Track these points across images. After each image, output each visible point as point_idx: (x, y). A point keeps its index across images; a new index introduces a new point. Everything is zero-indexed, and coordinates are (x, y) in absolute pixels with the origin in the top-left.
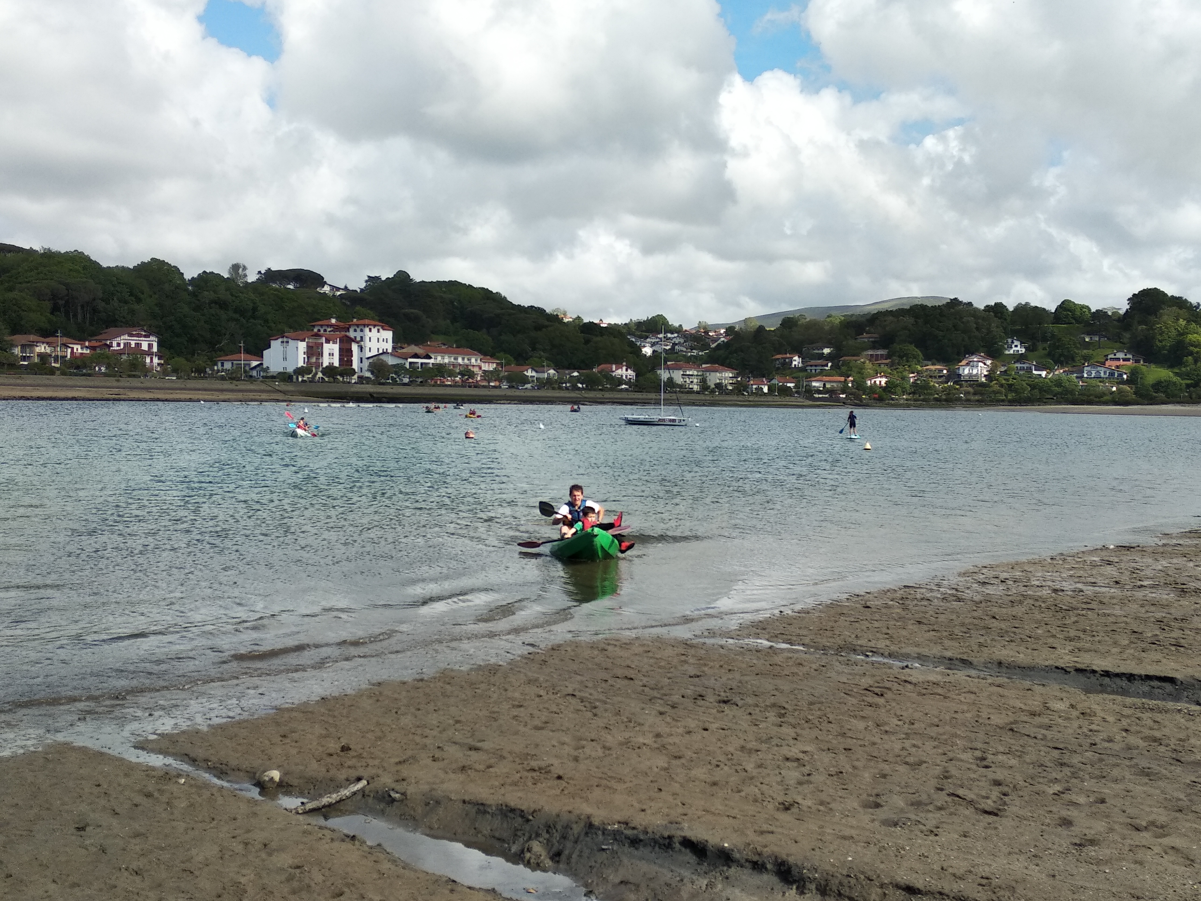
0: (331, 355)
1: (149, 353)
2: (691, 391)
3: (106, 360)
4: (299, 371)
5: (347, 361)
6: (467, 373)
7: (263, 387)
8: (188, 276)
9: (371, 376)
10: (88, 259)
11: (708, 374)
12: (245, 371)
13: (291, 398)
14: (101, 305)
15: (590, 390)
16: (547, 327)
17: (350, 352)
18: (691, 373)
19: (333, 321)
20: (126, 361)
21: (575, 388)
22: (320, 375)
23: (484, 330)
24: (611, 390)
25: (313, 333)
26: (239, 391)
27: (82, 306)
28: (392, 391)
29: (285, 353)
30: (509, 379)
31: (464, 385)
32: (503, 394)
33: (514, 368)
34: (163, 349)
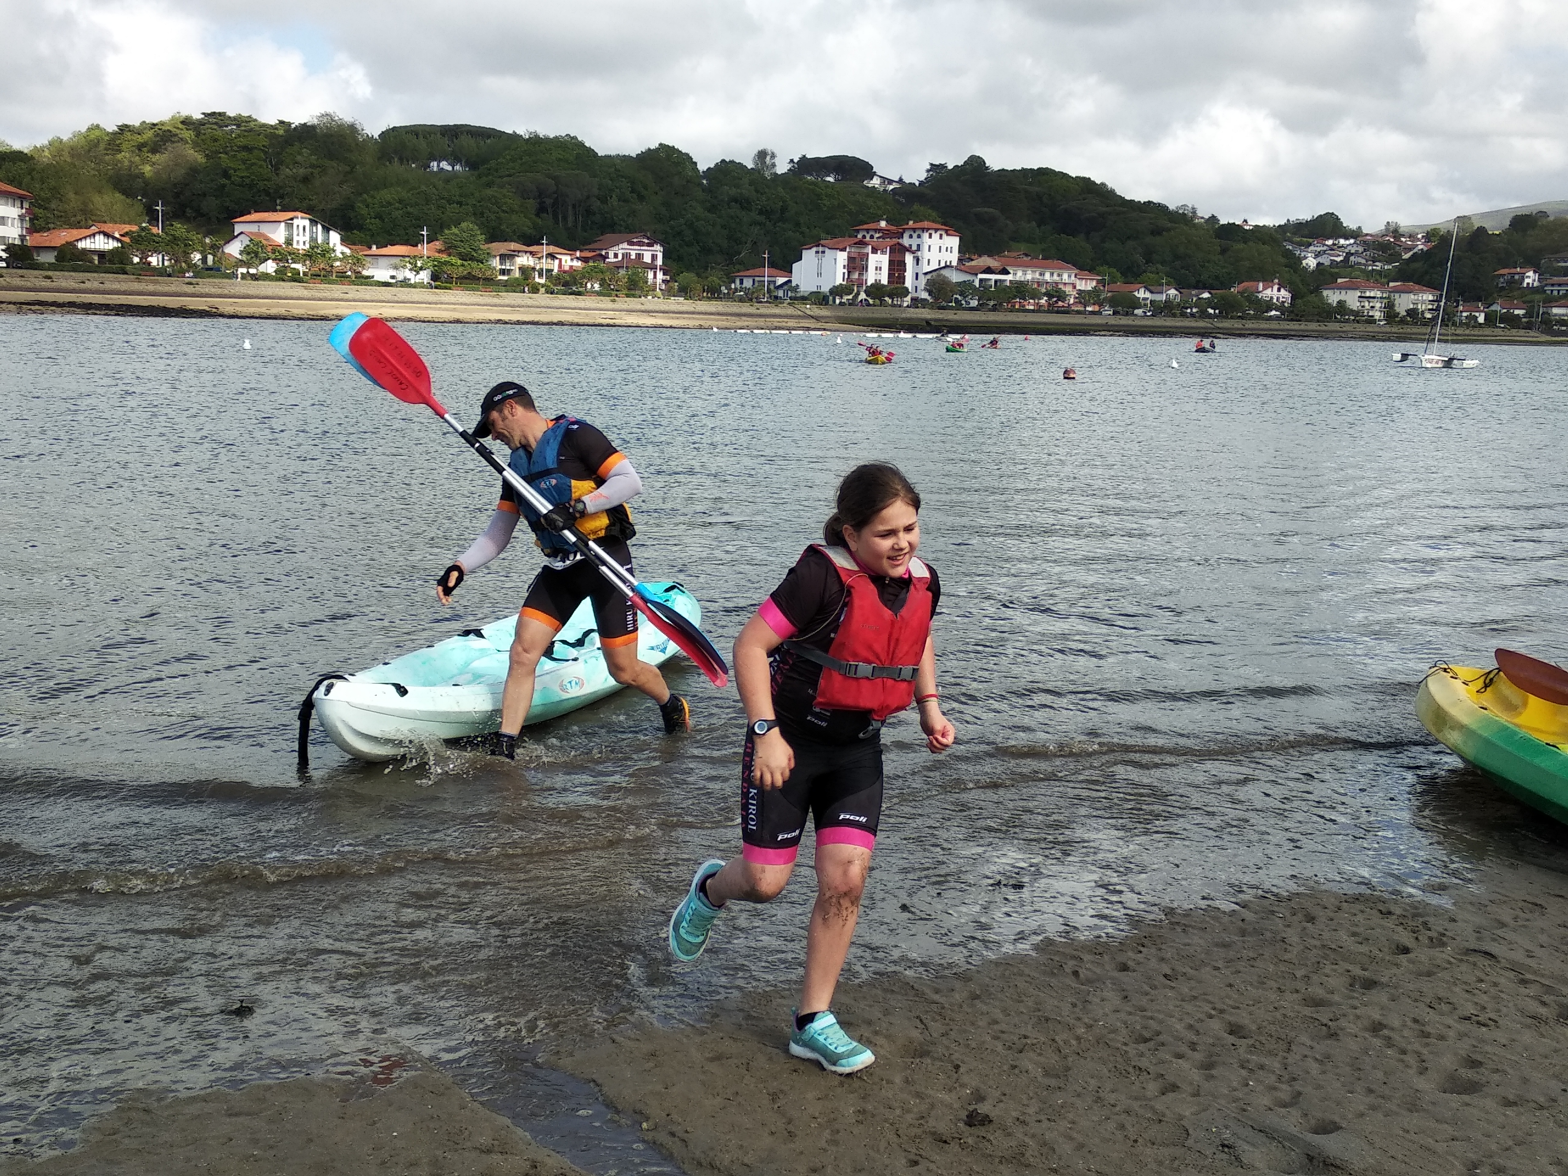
0: (878, 269)
1: (652, 267)
2: (1371, 321)
3: (601, 276)
4: (837, 291)
5: (899, 277)
6: (1055, 293)
7: (790, 311)
8: (702, 167)
9: (929, 298)
10: (581, 145)
11: (1397, 295)
13: (826, 325)
14: (596, 204)
15: (1227, 318)
16: (1169, 230)
17: (903, 264)
18: (1372, 294)
19: (883, 224)
20: (625, 276)
21: (1203, 315)
22: (863, 296)
23: (1082, 235)
24: (1255, 317)
25: (856, 240)
26: (761, 316)
27: (574, 206)
28: (956, 317)
29: (820, 266)
30: (1113, 302)
31: (1052, 309)
32: (1104, 322)
33: (1120, 286)
34: (669, 262)
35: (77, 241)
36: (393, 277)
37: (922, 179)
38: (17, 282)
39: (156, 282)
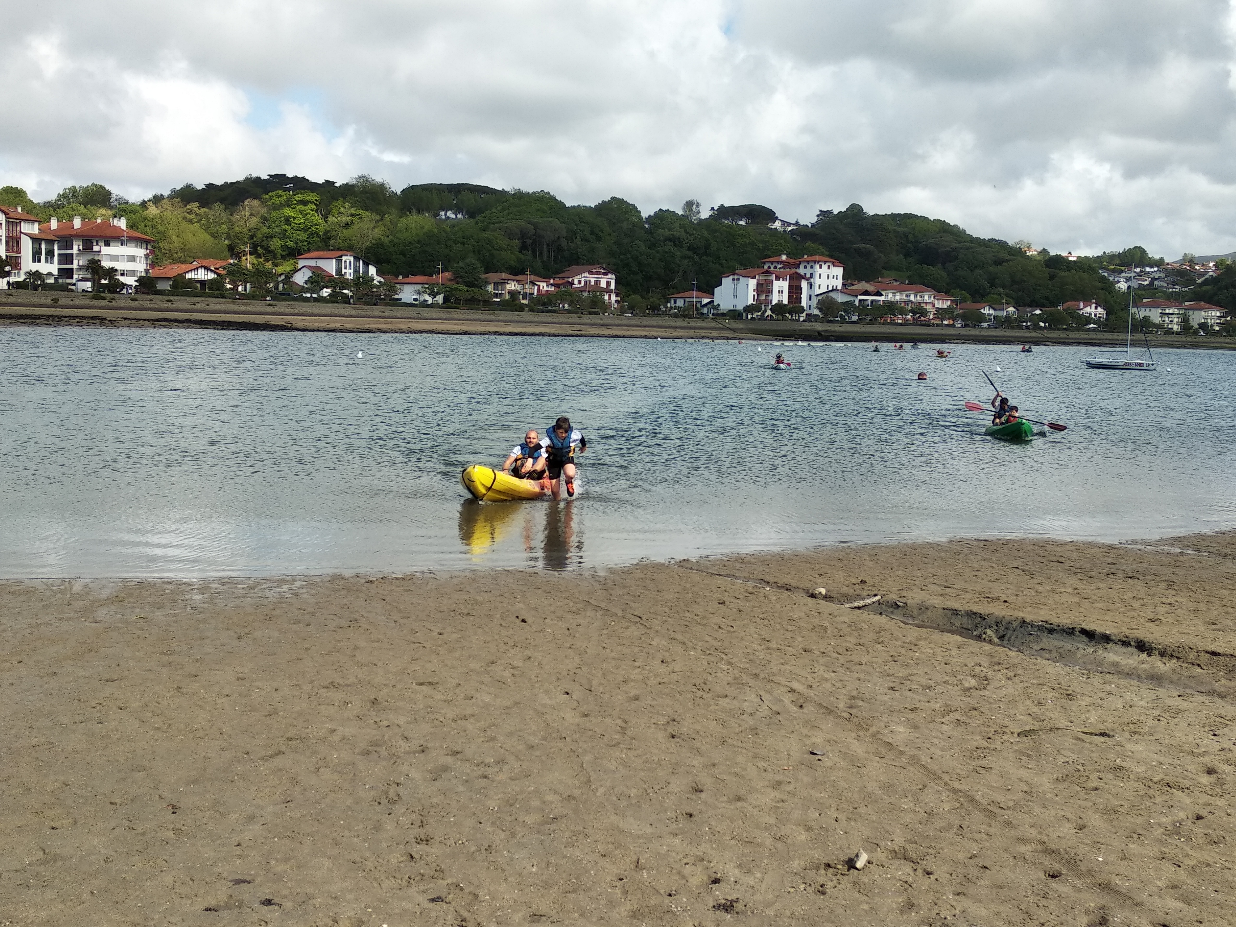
0: (781, 292)
2: (1170, 332)
3: (569, 297)
4: (749, 309)
5: (796, 298)
6: (919, 311)
7: (713, 324)
8: (645, 214)
9: (820, 314)
10: (553, 199)
11: (1191, 312)
12: (697, 309)
13: (741, 336)
14: (564, 243)
15: (1053, 329)
16: (1008, 261)
17: (799, 288)
18: (1171, 311)
19: (784, 257)
20: (587, 298)
21: (1036, 327)
22: (769, 313)
23: (940, 265)
24: (1078, 329)
25: (764, 271)
26: (691, 328)
27: (548, 245)
28: (840, 329)
29: (735, 290)
30: (964, 317)
31: (916, 323)
32: (957, 333)
33: (969, 305)
34: (620, 287)
35: (185, 273)
36: (415, 300)
37: (814, 221)
38: (147, 304)
39: (246, 305)
